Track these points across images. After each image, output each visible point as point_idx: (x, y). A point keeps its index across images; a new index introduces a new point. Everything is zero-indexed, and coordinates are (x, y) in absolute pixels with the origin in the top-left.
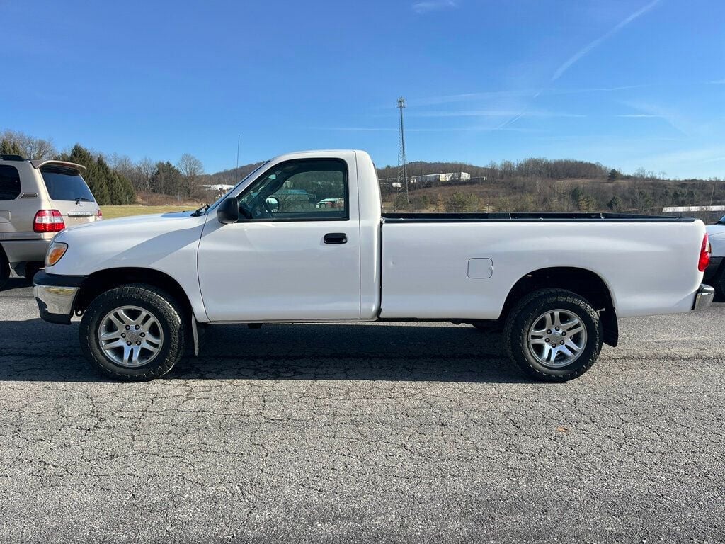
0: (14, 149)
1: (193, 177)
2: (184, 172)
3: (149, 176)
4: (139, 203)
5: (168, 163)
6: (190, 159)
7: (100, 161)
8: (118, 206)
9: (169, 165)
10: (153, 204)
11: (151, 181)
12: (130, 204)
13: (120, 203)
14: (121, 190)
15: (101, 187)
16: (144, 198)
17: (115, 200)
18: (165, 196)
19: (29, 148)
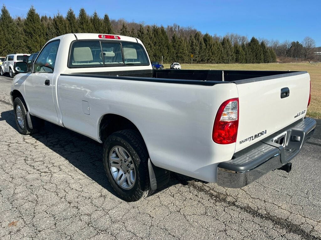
0: (227, 41)
1: (309, 48)
2: (304, 46)
3: (287, 49)
4: (277, 62)
5: (297, 42)
6: (309, 39)
7: (262, 43)
8: (267, 64)
9: (298, 43)
10: (284, 62)
11: (287, 51)
12: (273, 62)
13: (268, 62)
14: (269, 56)
15: (260, 55)
16: (281, 60)
17: (266, 61)
18: (292, 58)
19: (238, 40)
